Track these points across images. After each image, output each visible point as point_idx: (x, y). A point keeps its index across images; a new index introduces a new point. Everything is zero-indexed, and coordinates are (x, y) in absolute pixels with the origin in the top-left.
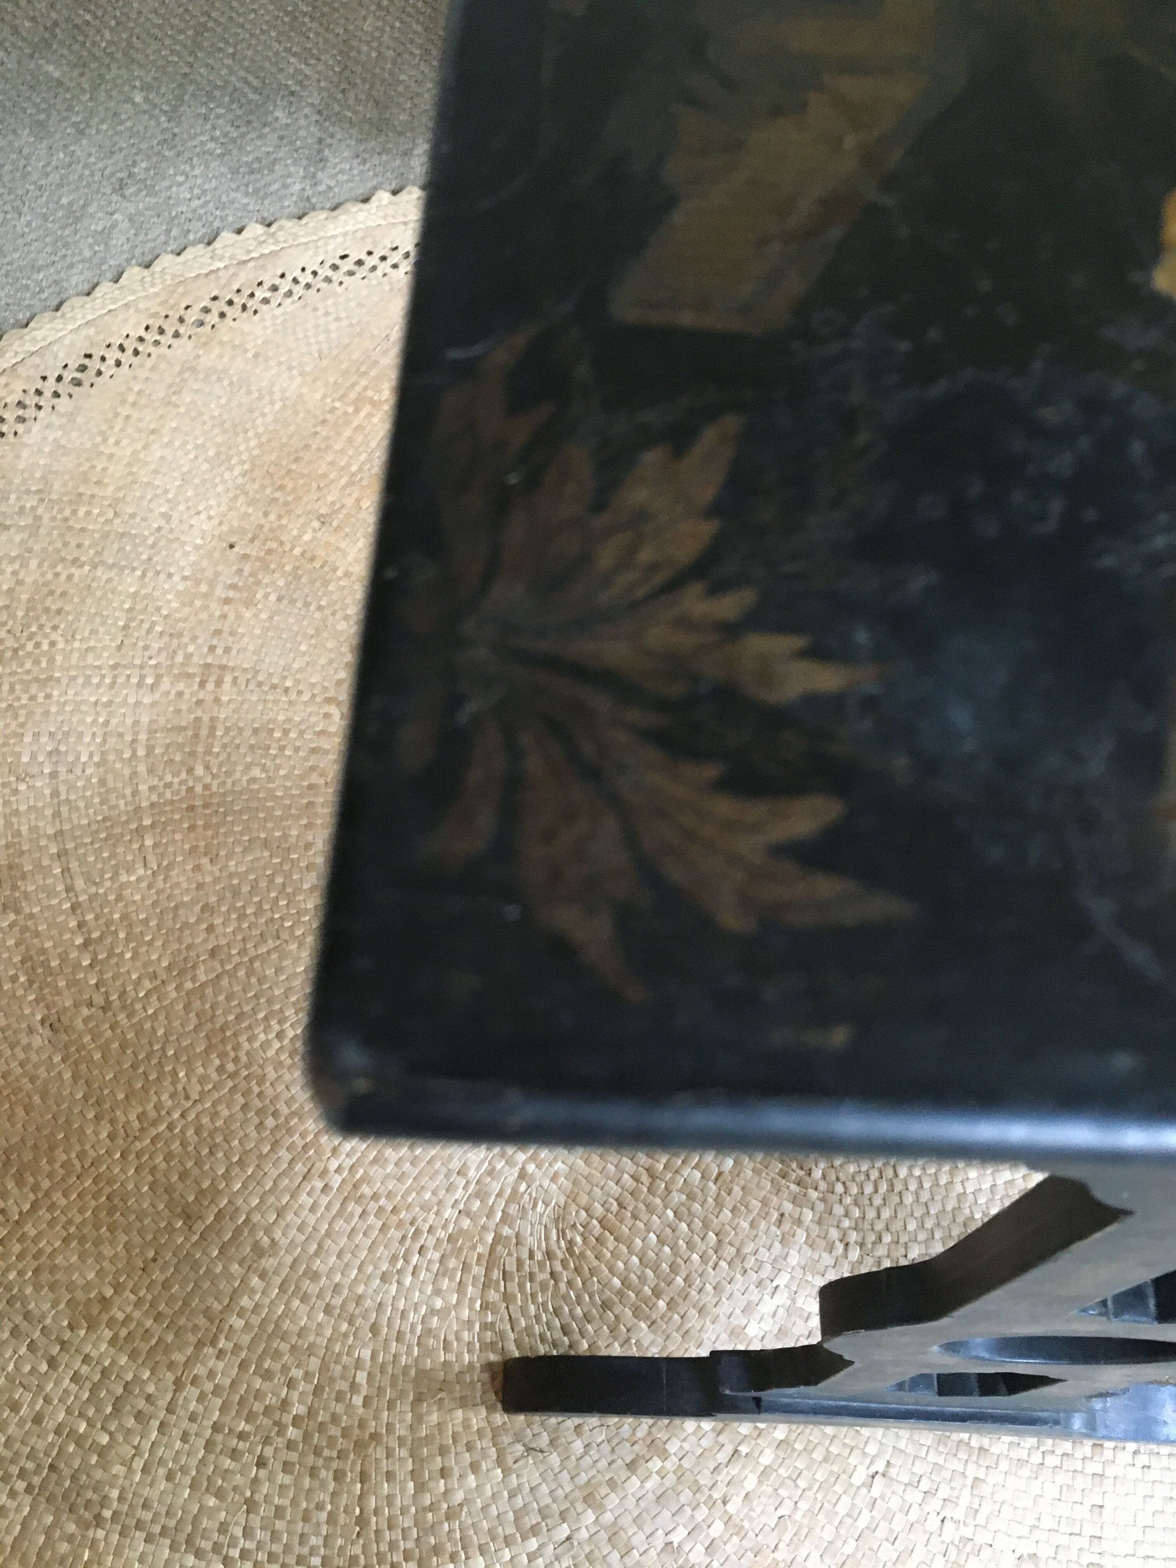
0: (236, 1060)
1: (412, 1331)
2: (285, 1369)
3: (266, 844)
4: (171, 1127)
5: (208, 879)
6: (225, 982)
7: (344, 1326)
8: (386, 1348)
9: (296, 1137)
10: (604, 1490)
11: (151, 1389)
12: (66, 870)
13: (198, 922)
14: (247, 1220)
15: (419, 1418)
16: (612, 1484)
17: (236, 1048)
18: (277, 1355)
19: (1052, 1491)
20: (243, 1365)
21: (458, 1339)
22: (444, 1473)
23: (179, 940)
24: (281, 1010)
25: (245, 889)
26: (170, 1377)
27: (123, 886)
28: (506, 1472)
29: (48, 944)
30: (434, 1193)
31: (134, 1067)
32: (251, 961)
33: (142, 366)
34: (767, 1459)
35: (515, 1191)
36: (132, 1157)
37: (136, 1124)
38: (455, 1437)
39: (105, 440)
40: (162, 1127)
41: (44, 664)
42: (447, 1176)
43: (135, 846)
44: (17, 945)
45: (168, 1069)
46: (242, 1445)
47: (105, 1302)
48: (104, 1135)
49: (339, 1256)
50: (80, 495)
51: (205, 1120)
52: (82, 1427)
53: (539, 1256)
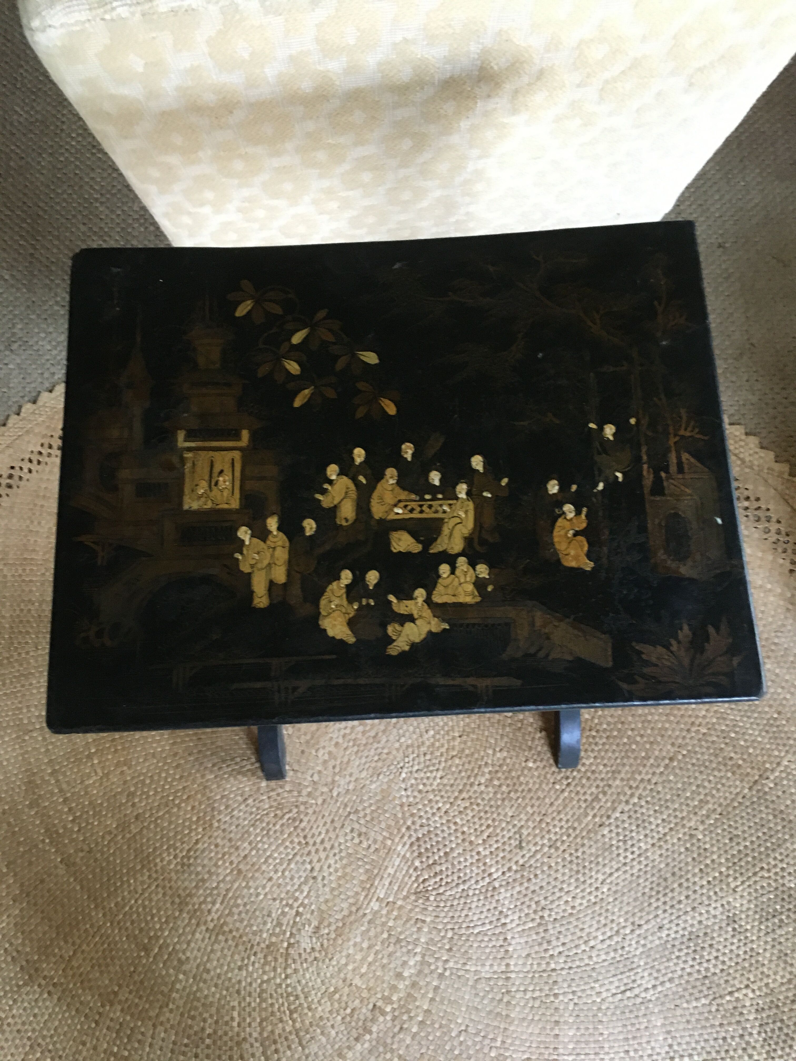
0: (156, 872)
1: (255, 991)
2: (201, 1014)
3: (154, 755)
4: (131, 908)
5: (128, 778)
6: (145, 831)
7: (224, 992)
8: (244, 999)
9: (190, 906)
10: (346, 1051)
11: (143, 1030)
12: (57, 781)
13: (127, 802)
14: (174, 948)
15: (263, 1030)
16: (349, 1048)
17: (156, 865)
18: (196, 1008)
19: (537, 1031)
20: (182, 1015)
21: (276, 992)
22: (276, 1051)
23: (120, 812)
24: (174, 844)
25: (148, 781)
26: (150, 1023)
27: (87, 787)
28: (303, 1049)
29: (56, 822)
30: (258, 926)
31: (109, 880)
32: (156, 820)
33: (43, 471)
34: (414, 1030)
35: (294, 922)
36: (115, 924)
37: (115, 909)
38: (280, 1035)
39: (32, 522)
40: (127, 908)
41: (25, 666)
42: (263, 918)
43: (89, 764)
44: (41, 823)
45: (125, 879)
46: (186, 1049)
47: (116, 994)
48: (100, 915)
49: (218, 961)
50: (25, 559)
51: (147, 903)
52: (115, 1049)
53: (308, 950)
